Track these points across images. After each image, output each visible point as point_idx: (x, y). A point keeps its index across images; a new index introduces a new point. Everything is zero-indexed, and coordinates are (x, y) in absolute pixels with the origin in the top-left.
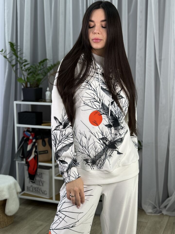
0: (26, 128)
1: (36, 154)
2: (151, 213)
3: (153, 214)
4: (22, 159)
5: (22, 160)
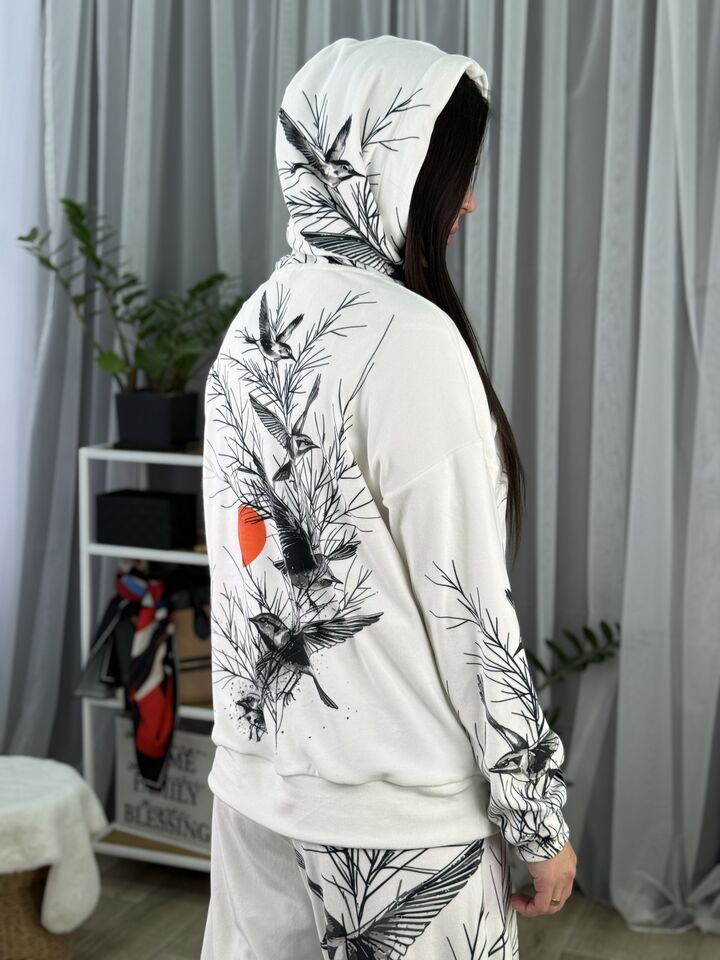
0: (126, 560)
1: (169, 670)
2: (650, 924)
3: (657, 931)
4: (110, 689)
5: (112, 695)
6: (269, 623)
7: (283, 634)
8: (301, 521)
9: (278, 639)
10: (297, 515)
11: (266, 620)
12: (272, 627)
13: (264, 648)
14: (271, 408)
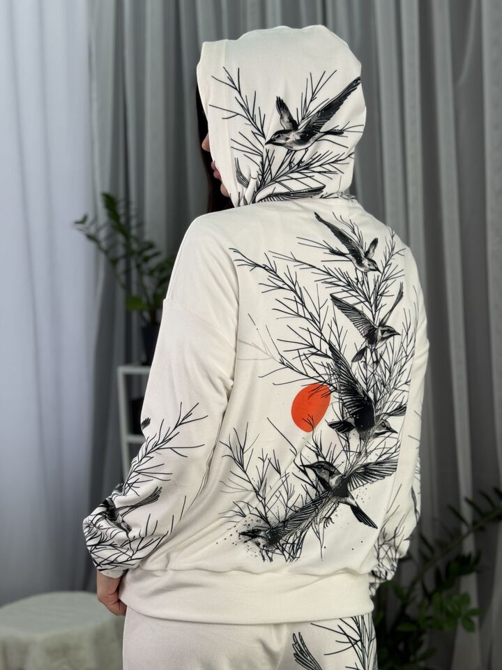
6: (325, 469)
7: (336, 477)
8: (368, 391)
9: (333, 482)
10: (364, 386)
11: (322, 466)
12: (328, 473)
13: (321, 488)
14: (359, 307)
